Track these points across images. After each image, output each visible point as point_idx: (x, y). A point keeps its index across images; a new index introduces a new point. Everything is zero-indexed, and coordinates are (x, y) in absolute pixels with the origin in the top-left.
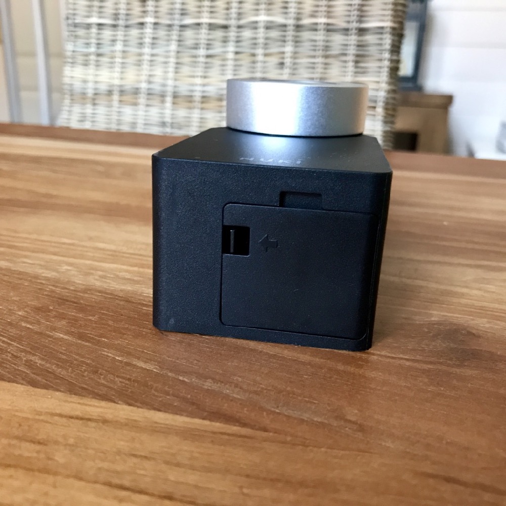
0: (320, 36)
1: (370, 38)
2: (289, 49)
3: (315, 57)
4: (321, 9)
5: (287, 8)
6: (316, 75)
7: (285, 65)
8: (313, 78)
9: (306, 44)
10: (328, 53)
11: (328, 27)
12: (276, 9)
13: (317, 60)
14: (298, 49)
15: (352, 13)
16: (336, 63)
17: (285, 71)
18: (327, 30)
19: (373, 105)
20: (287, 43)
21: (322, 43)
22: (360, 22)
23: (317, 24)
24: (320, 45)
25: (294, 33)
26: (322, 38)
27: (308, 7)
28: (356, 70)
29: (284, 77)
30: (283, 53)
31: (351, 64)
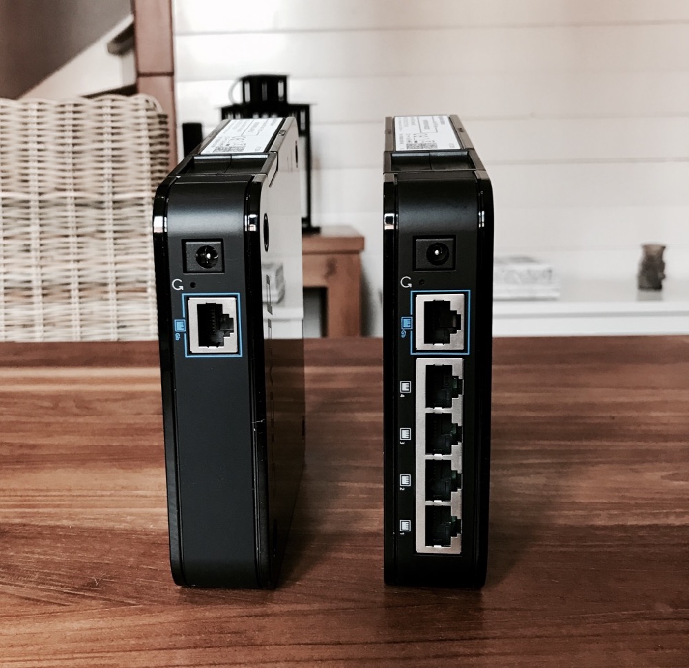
0: (71, 212)
1: (127, 211)
2: (34, 229)
3: (67, 236)
4: (67, 181)
5: (26, 181)
6: (72, 257)
7: (33, 247)
8: (68, 261)
9: (53, 221)
10: (80, 231)
11: (79, 201)
12: (14, 183)
13: (71, 239)
14: (45, 229)
15: (106, 184)
16: (92, 242)
17: (33, 254)
18: (77, 205)
19: (143, 285)
20: (32, 221)
21: (74, 219)
22: (114, 193)
23: (65, 198)
24: (72, 222)
25: (38, 210)
26: (74, 214)
27: (52, 180)
28: (117, 247)
29: (33, 261)
30: (28, 233)
31: (112, 241)
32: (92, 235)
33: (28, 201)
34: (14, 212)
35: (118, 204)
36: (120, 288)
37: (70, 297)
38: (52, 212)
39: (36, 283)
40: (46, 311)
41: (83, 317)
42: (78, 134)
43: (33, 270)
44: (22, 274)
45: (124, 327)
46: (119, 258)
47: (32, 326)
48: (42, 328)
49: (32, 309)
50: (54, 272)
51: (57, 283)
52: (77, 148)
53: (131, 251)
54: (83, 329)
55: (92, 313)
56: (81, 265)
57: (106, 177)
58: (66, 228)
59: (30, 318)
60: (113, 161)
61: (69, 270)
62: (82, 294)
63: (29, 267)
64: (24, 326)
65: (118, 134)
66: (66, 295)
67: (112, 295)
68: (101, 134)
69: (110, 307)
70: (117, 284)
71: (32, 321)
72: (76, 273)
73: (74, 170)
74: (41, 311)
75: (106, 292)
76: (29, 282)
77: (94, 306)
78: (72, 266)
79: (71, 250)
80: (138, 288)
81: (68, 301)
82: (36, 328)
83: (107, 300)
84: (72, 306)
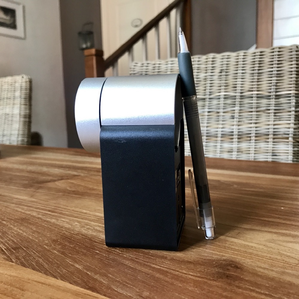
0: (254, 101)
1: (282, 100)
2: (237, 108)
3: (252, 112)
4: (254, 86)
5: (236, 87)
6: (253, 121)
7: (235, 117)
8: (251, 123)
9: (246, 105)
10: (259, 109)
11: (259, 96)
12: (230, 88)
13: (253, 113)
14: (242, 108)
15: (272, 87)
16: (264, 115)
17: (235, 120)
18: (258, 97)
19: (287, 136)
20: (236, 105)
21: (256, 104)
22: (276, 92)
23: (252, 94)
24: (254, 105)
25: (239, 100)
26: (256, 102)
27: (247, 86)
28: (275, 117)
29: (235, 123)
30: (234, 110)
31: (273, 114)
32: (263, 111)
33: (235, 96)
34: (229, 101)
35: (278, 97)
36: (276, 137)
37: (250, 140)
38: (246, 101)
39: (236, 133)
40: (239, 146)
41: (256, 149)
42: (261, 65)
43: (235, 127)
44: (230, 129)
45: (276, 155)
46: (276, 123)
47: (232, 152)
48: (236, 153)
49: (232, 145)
50: (244, 128)
51: (245, 133)
52: (260, 71)
53: (282, 119)
54: (256, 155)
55: (260, 148)
56: (257, 125)
57: (273, 84)
58: (252, 108)
59: (231, 148)
60: (277, 77)
61: (251, 127)
62: (257, 138)
63: (233, 125)
64: (229, 152)
65: (281, 64)
66: (249, 139)
67: (271, 140)
68: (273, 64)
69: (269, 146)
70: (274, 135)
71: (232, 149)
72: (255, 129)
73: (258, 82)
74: (236, 146)
75: (268, 139)
76: (233, 132)
77: (262, 145)
78: (253, 125)
79: (253, 118)
80: (284, 137)
81: (249, 142)
82: (233, 153)
83: (268, 142)
84: (251, 144)
